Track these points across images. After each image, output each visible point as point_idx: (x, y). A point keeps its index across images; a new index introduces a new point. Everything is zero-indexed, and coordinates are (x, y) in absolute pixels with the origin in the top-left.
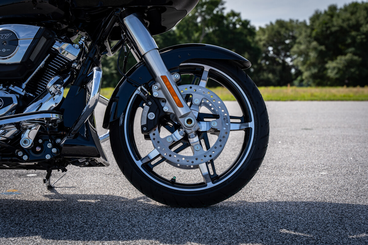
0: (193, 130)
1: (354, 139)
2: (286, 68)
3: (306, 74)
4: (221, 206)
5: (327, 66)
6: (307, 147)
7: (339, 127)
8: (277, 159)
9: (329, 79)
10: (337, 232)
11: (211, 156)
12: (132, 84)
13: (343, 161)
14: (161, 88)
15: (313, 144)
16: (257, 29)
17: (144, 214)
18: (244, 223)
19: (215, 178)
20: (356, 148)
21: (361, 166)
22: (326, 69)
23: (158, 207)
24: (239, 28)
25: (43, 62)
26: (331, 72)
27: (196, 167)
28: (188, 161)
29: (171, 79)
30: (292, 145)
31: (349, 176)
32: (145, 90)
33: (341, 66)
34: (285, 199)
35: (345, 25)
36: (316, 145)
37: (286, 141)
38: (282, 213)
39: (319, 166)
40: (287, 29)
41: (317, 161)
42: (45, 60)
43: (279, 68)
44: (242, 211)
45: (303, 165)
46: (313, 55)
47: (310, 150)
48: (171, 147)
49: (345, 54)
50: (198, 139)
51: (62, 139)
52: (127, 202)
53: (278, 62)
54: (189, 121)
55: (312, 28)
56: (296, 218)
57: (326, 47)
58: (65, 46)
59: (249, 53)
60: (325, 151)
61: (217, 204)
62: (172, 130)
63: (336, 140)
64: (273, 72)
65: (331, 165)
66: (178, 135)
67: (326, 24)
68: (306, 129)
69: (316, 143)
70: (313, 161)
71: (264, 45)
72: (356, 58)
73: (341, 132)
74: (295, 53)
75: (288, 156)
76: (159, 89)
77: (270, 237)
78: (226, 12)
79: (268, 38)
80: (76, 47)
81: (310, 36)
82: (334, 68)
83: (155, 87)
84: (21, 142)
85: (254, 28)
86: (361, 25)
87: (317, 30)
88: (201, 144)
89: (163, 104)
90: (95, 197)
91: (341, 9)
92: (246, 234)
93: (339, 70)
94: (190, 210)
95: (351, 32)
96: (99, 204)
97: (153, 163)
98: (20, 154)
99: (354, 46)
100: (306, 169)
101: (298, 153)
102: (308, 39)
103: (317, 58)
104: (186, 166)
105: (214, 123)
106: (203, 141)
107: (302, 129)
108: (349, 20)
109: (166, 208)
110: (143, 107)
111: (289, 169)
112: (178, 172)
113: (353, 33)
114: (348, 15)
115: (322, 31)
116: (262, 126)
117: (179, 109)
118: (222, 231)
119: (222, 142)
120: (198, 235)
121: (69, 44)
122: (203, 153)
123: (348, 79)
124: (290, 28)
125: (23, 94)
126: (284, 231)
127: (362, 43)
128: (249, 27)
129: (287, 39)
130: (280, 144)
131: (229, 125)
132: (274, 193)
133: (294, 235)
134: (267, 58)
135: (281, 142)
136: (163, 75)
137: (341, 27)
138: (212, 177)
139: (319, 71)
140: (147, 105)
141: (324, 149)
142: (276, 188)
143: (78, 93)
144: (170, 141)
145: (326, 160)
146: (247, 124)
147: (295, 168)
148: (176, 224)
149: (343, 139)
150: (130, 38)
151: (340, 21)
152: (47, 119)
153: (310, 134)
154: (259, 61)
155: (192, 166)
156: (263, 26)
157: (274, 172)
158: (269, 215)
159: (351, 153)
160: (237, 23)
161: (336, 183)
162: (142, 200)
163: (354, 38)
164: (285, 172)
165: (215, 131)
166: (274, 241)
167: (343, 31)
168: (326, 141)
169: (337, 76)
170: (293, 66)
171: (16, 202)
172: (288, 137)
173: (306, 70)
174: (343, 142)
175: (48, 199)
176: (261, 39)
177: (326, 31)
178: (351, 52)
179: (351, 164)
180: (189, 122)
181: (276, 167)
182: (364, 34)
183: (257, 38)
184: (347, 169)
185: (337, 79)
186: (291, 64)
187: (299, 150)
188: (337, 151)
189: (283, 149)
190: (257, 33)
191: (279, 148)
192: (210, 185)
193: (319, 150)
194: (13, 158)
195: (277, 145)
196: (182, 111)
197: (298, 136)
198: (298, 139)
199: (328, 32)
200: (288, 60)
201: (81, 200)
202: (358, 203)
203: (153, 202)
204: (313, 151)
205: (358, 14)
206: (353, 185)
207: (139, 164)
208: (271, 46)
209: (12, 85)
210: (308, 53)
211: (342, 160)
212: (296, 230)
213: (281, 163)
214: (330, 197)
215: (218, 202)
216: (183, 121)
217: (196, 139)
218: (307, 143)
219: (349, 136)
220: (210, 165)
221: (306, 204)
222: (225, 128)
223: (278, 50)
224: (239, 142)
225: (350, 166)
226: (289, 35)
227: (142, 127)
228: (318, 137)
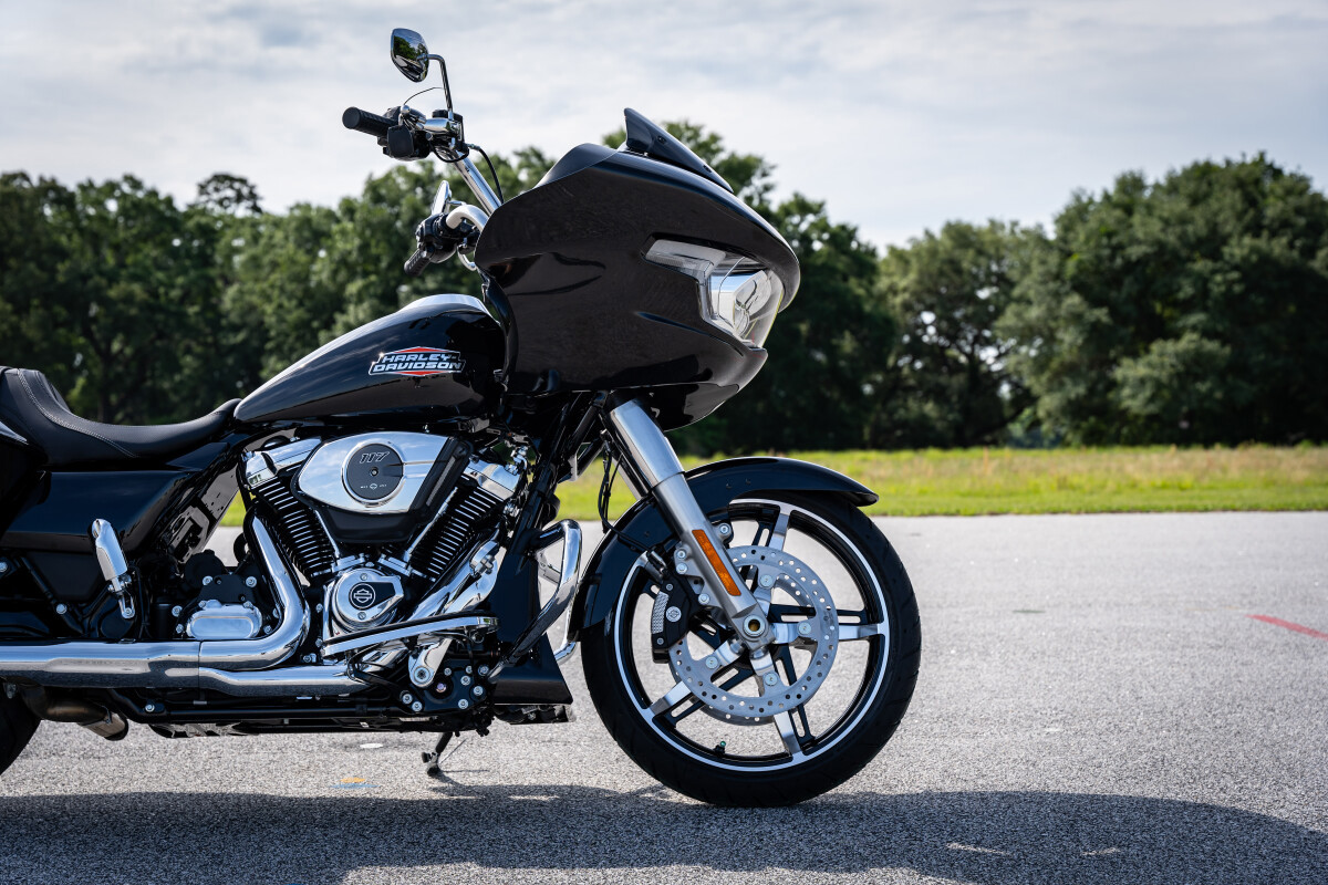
0: (763, 643)
1: (1149, 640)
2: (981, 381)
3: (1048, 403)
4: (822, 803)
5: (1118, 374)
6: (1021, 663)
7: (1117, 605)
8: (945, 696)
9: (1123, 415)
10: (1060, 846)
11: (799, 696)
12: (629, 546)
13: (1105, 701)
14: (693, 556)
15: (1039, 656)
16: (883, 253)
17: (664, 822)
18: (874, 833)
19: (809, 743)
20: (1146, 664)
21: (1146, 712)
22: (1113, 385)
23: (688, 807)
24: (821, 250)
25: (445, 505)
26: (1133, 396)
27: (769, 720)
28: (752, 708)
29: (714, 535)
30: (984, 660)
31: (1112, 737)
32: (660, 559)
33: (1164, 376)
34: (959, 787)
35: (1171, 238)
36: (1046, 659)
37: (969, 649)
38: (952, 814)
39: (1044, 712)
40: (980, 252)
41: (1041, 701)
42: (448, 499)
43: (958, 381)
44: (867, 812)
45: (1007, 712)
46: (1069, 338)
47: (1028, 673)
48: (714, 678)
49: (1176, 335)
50: (771, 662)
51: (492, 667)
52: (617, 799)
53: (956, 360)
54: (755, 624)
55: (1063, 249)
56: (981, 824)
57: (1113, 313)
58: (490, 469)
59: (853, 333)
60: (1066, 675)
61: (814, 799)
62: (715, 643)
63: (1099, 644)
64: (939, 394)
65: (1075, 710)
66: (728, 653)
67: (1110, 235)
68: (1027, 612)
69: (1048, 653)
70: (1033, 701)
71: (907, 307)
72: (1211, 346)
73: (1119, 619)
74: (1009, 332)
75: (972, 688)
76: (688, 558)
77: (926, 857)
78: (776, 201)
79: (919, 282)
80: (511, 471)
81: (1058, 277)
82: (1142, 381)
83: (679, 555)
84: (413, 675)
85: (872, 253)
86: (1225, 240)
87: (1082, 253)
88: (776, 670)
89: (696, 588)
90: (547, 790)
91: (1157, 186)
92: (878, 852)
93: (1159, 385)
94: (758, 811)
95: (1191, 260)
96: (560, 804)
97: (675, 713)
98: (407, 698)
99: (1205, 309)
100: (1013, 721)
101: (997, 681)
102: (1052, 286)
103: (1080, 348)
104: (744, 718)
105: (805, 626)
106: (779, 664)
107: (1016, 611)
108: (1183, 220)
109: (707, 808)
110: (654, 596)
111: (972, 721)
112: (712, 734)
113: (1201, 265)
114: (1182, 205)
115: (1099, 258)
116: (905, 631)
117: (732, 599)
118: (831, 848)
119: (822, 665)
120: (784, 855)
121: (499, 466)
122: (783, 690)
123: (1190, 417)
124: (992, 251)
125: (407, 573)
126: (955, 846)
127: (1229, 299)
128: (854, 245)
129: (981, 287)
130: (952, 656)
131: (837, 630)
132: (936, 776)
133: (974, 852)
134: (917, 349)
135: (958, 651)
136: (697, 528)
137: (1161, 246)
138: (802, 741)
139: (1091, 391)
140: (663, 589)
141: (1064, 669)
142: (940, 765)
143: (519, 570)
144: (713, 666)
145: (1063, 697)
146: (873, 626)
147: (987, 719)
148: (735, 837)
149: (1119, 642)
150: (619, 443)
151: (1155, 226)
152: (468, 628)
153: (1035, 627)
154: (891, 361)
155: (757, 719)
156: (903, 244)
157: (937, 730)
158: (924, 818)
159: (1131, 678)
160: (814, 236)
161: (1078, 752)
162: (650, 795)
163: (1203, 282)
164: (962, 728)
165: (806, 643)
166: (934, 862)
167: (1166, 260)
168: (1074, 647)
169: (1152, 409)
170: (1004, 376)
171: (380, 804)
172: (976, 635)
173: (1050, 390)
174: (1118, 649)
175: (445, 797)
176: (897, 285)
177: (1112, 258)
178: (1194, 328)
179: (1121, 707)
180: (753, 627)
181: (941, 716)
182: (1236, 268)
183: (882, 284)
184: (1110, 718)
185: (1151, 418)
186: (997, 367)
187: (1001, 672)
188: (1097, 674)
189: (960, 670)
190: (883, 268)
191: (950, 668)
192: (799, 758)
193: (1052, 671)
194: (392, 709)
195: (947, 661)
196: (738, 604)
197: (1002, 634)
198: (1001, 641)
199: (1119, 261)
200: (988, 355)
201: (518, 798)
202: (1116, 791)
203: (675, 797)
204: (1036, 675)
205: (1214, 204)
206: (1114, 756)
207: (648, 715)
208: (930, 308)
209: (383, 556)
210: (1052, 332)
211: (1104, 696)
212: (978, 844)
213: (954, 706)
214: (1058, 782)
215: (817, 795)
216: (742, 625)
217: (768, 660)
218: (1024, 652)
219: (1136, 632)
220: (796, 716)
221: (1004, 796)
222: (827, 637)
223: (954, 323)
224: (847, 651)
225: (1120, 711)
226: (989, 273)
227: (654, 637)
228: (1054, 633)
